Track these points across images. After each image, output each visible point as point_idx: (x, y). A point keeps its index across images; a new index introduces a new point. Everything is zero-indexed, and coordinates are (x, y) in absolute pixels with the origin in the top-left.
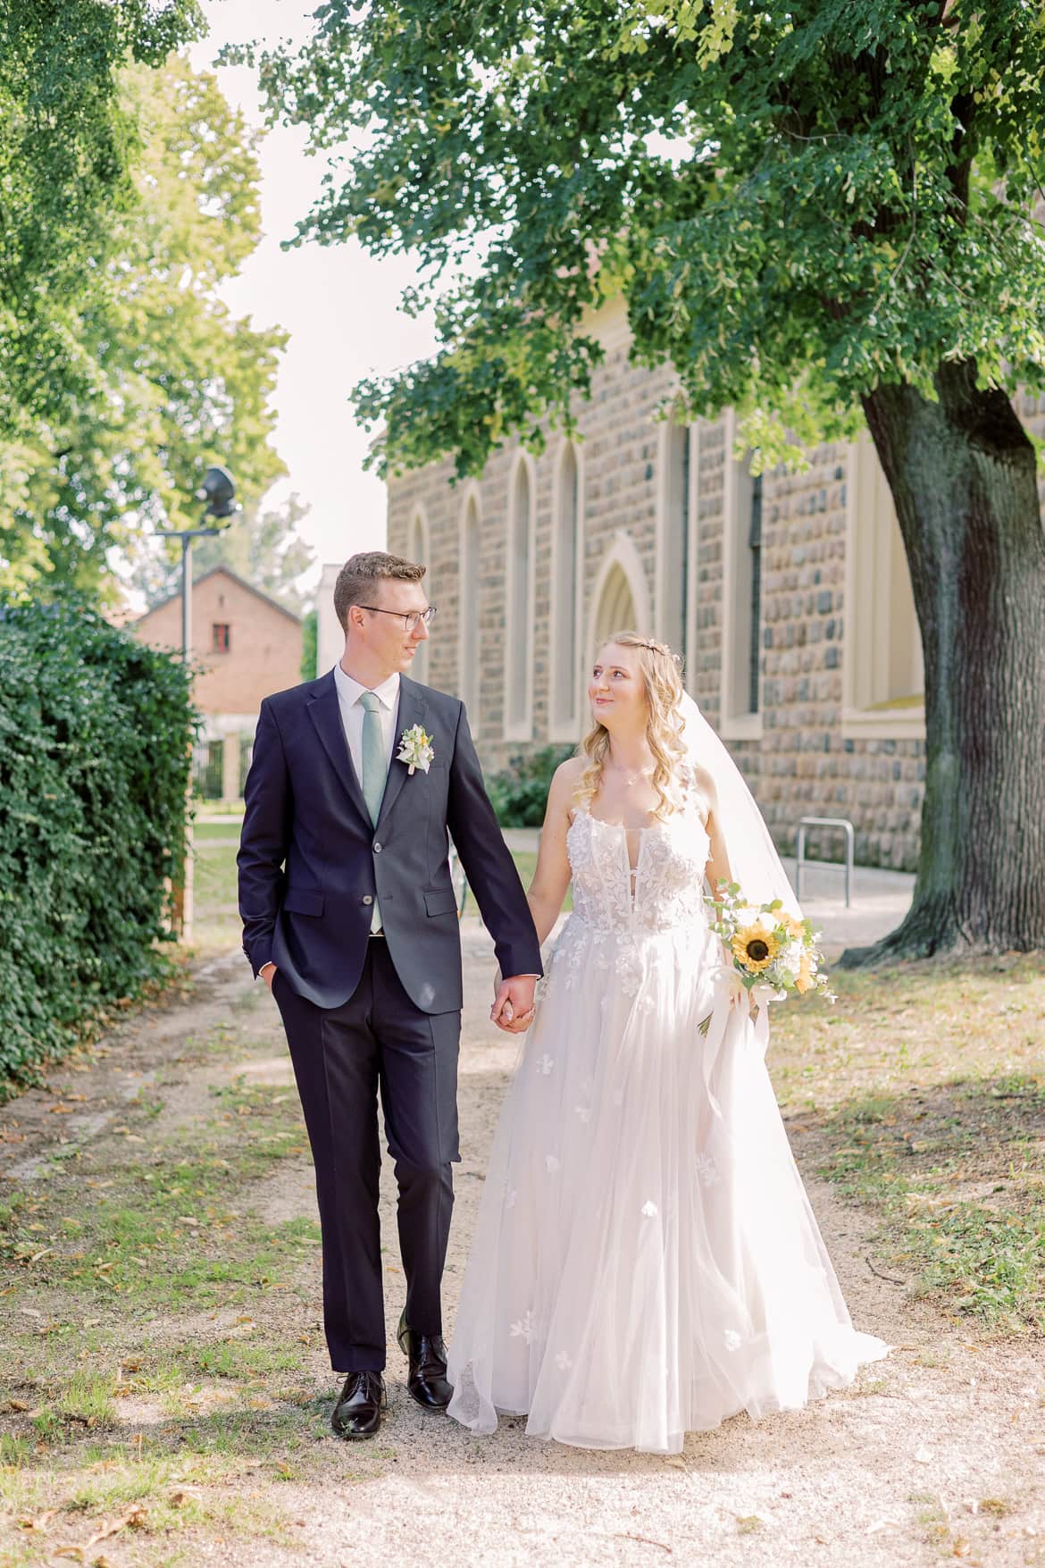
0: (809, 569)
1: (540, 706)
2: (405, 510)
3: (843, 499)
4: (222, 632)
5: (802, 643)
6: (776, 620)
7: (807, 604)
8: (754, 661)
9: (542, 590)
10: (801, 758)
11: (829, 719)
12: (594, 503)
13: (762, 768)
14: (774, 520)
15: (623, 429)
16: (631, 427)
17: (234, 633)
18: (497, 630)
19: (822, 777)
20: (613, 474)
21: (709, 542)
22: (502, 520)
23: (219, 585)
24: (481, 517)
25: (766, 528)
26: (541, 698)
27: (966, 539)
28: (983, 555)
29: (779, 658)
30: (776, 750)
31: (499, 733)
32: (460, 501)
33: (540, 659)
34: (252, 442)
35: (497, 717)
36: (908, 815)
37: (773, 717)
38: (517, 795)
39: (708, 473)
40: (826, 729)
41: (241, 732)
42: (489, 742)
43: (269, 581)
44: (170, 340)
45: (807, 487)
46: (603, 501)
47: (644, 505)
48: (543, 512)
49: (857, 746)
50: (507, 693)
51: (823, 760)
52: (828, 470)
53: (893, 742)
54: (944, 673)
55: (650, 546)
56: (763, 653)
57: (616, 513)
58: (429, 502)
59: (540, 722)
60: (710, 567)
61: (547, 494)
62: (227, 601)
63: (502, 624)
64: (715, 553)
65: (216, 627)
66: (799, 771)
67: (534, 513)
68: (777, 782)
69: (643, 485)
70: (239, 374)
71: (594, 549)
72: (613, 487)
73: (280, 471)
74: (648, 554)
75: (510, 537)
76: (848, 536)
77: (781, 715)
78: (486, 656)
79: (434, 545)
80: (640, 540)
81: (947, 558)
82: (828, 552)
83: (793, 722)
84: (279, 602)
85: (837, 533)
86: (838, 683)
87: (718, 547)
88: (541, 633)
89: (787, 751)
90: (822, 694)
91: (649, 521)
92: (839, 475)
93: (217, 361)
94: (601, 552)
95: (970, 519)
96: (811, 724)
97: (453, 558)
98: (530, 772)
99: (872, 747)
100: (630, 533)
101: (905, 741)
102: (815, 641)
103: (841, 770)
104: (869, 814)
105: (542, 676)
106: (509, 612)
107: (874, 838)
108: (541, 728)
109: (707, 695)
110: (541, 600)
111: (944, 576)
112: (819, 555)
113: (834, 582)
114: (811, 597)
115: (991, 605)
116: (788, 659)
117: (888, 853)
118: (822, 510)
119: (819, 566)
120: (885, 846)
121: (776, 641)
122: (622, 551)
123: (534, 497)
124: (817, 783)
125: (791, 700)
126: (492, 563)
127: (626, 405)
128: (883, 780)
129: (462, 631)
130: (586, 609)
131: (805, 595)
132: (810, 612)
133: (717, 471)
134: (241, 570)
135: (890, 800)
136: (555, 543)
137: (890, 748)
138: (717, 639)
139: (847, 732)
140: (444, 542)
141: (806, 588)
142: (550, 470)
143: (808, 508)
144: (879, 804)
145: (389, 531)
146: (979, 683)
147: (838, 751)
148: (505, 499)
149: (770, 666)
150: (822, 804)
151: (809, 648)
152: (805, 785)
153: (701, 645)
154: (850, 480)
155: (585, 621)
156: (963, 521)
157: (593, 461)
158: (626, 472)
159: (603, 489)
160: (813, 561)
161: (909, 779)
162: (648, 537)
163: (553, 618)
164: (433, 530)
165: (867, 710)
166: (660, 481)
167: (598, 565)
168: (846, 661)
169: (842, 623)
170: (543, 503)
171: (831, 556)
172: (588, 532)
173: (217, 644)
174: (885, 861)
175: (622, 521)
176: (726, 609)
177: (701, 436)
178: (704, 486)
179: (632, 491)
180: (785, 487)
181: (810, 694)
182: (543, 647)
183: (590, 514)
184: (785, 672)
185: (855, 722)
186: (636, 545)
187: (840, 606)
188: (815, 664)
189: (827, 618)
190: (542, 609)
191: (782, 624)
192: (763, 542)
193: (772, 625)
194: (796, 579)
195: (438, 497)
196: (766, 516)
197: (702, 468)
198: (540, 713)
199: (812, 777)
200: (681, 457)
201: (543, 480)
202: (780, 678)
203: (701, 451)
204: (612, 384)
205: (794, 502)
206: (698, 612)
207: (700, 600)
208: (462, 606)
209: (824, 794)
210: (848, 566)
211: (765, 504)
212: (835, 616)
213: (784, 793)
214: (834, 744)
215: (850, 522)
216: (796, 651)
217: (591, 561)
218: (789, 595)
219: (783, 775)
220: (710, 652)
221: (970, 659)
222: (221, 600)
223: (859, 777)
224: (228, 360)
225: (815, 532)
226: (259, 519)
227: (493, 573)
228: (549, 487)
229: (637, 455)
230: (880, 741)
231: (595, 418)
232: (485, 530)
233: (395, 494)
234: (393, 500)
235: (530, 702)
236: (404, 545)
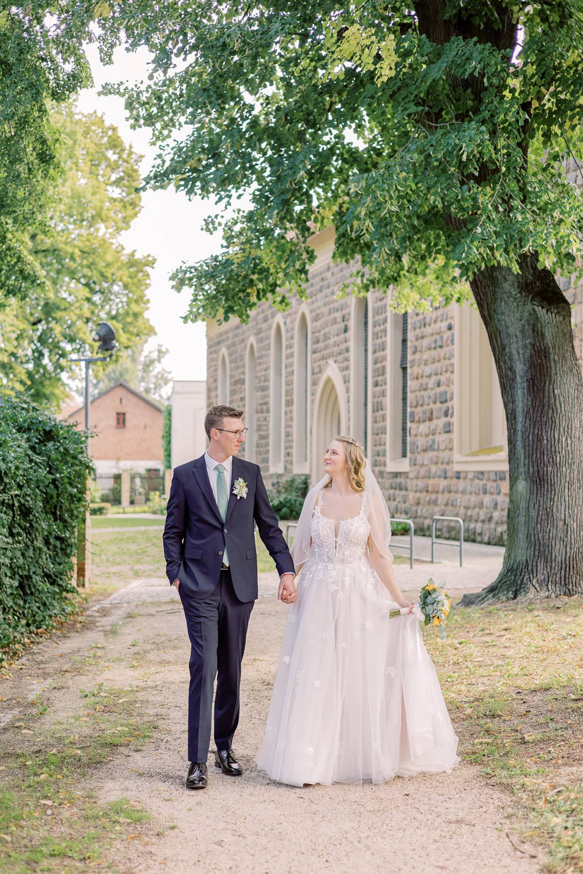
0: (434, 379)
1: (288, 454)
2: (216, 352)
3: (452, 340)
4: (121, 417)
5: (431, 419)
6: (416, 407)
7: (433, 397)
8: (404, 429)
9: (289, 393)
10: (431, 482)
11: (446, 461)
12: (316, 346)
13: (409, 488)
14: (414, 353)
15: (331, 306)
16: (336, 305)
17: (128, 417)
18: (265, 415)
19: (443, 492)
20: (326, 330)
21: (379, 365)
22: (267, 356)
23: (120, 392)
24: (256, 354)
25: (410, 357)
26: (289, 450)
27: (531, 357)
28: (541, 365)
29: (418, 428)
30: (417, 478)
31: (266, 469)
32: (245, 347)
33: (288, 430)
34: (136, 315)
35: (266, 460)
36: (491, 513)
37: (416, 459)
38: (276, 503)
39: (378, 329)
40: (444, 466)
41: (132, 470)
43: (147, 391)
44: (92, 264)
45: (432, 334)
46: (321, 345)
47: (343, 346)
48: (289, 351)
49: (462, 475)
50: (271, 448)
51: (443, 483)
52: (444, 325)
53: (482, 473)
54: (519, 434)
55: (347, 368)
56: (409, 424)
57: (328, 351)
58: (229, 347)
59: (289, 463)
60: (380, 379)
61: (291, 341)
62: (123, 401)
63: (268, 411)
64: (383, 371)
65: (118, 414)
66: (430, 489)
67: (284, 352)
68: (418, 495)
69: (342, 336)
70: (130, 280)
71: (317, 370)
72: (326, 337)
73: (151, 331)
74: (346, 372)
75: (272, 365)
76: (455, 361)
77: (419, 459)
78: (259, 428)
79: (231, 370)
80: (341, 365)
81: (520, 368)
82: (444, 369)
83: (426, 462)
84: (152, 401)
85: (449, 359)
86: (451, 441)
87: (384, 368)
88: (289, 415)
89: (423, 478)
90: (442, 447)
91: (346, 355)
92: (450, 328)
93: (118, 274)
94: (320, 372)
95: (533, 345)
96: (436, 463)
97: (242, 376)
98: (283, 490)
99: (470, 476)
100: (335, 362)
101: (489, 472)
102: (438, 418)
103: (453, 489)
104: (469, 512)
105: (290, 438)
106: (271, 405)
107: (472, 526)
108: (289, 466)
109: (378, 448)
110: (289, 398)
111: (518, 378)
112: (439, 371)
113: (448, 386)
114: (436, 394)
115: (547, 394)
116: (423, 428)
117: (480, 534)
118: (441, 347)
119: (439, 377)
120: (478, 530)
121: (416, 418)
122: (332, 371)
123: (284, 343)
124: (440, 496)
125: (425, 450)
126: (263, 378)
127: (333, 293)
128: (477, 494)
130: (313, 403)
131: (432, 393)
132: (435, 402)
133: (382, 327)
134: (132, 385)
135: (481, 505)
136: (295, 367)
137: (481, 477)
138: (384, 418)
139: (457, 468)
140: (237, 368)
141: (432, 389)
142: (293, 329)
143: (433, 346)
144: (475, 507)
145: (208, 363)
146: (539, 439)
147: (451, 478)
148: (269, 344)
149: (413, 432)
150: (443, 507)
151: (435, 421)
152: (433, 497)
153: (375, 421)
154: (456, 330)
155: (312, 409)
156: (529, 347)
157: (315, 323)
158: (334, 329)
159: (321, 339)
160: (436, 374)
161: (491, 494)
162: (346, 364)
163: (295, 408)
164: (231, 362)
165: (467, 455)
166: (351, 333)
167: (319, 379)
168: (455, 428)
169: (453, 408)
170: (290, 347)
171: (446, 372)
172: (314, 361)
173: (118, 423)
174: (479, 539)
175: (332, 355)
176: (388, 401)
177: (374, 309)
178: (376, 336)
179: (336, 339)
180: (420, 336)
181: (436, 447)
182: (290, 423)
183: (314, 352)
184: (421, 436)
185: (461, 461)
186: (339, 368)
187: (452, 399)
188: (438, 431)
189: (445, 405)
190: (289, 403)
191: (419, 409)
192: (408, 365)
193: (413, 409)
194: (427, 384)
195: (234, 344)
196: (409, 351)
197: (374, 326)
198: (288, 458)
199: (437, 492)
200: (363, 320)
201: (289, 334)
202: (419, 438)
203: (374, 317)
204: (325, 283)
205: (425, 342)
206: (373, 403)
207: (374, 397)
209: (444, 502)
210: (455, 377)
211: (409, 344)
212: (449, 404)
213: (422, 502)
214: (449, 474)
215: (456, 353)
216: (427, 423)
217: (315, 376)
218: (423, 393)
219: (421, 491)
220: (380, 425)
221: (534, 425)
222: (121, 400)
223: (464, 492)
224: (124, 274)
225: (437, 359)
226: (142, 359)
227: (263, 384)
228: (292, 338)
229: (339, 320)
230: (475, 472)
231: (317, 300)
232: (259, 361)
233: (211, 343)
234: (210, 347)
235: (283, 452)
236: (216, 370)
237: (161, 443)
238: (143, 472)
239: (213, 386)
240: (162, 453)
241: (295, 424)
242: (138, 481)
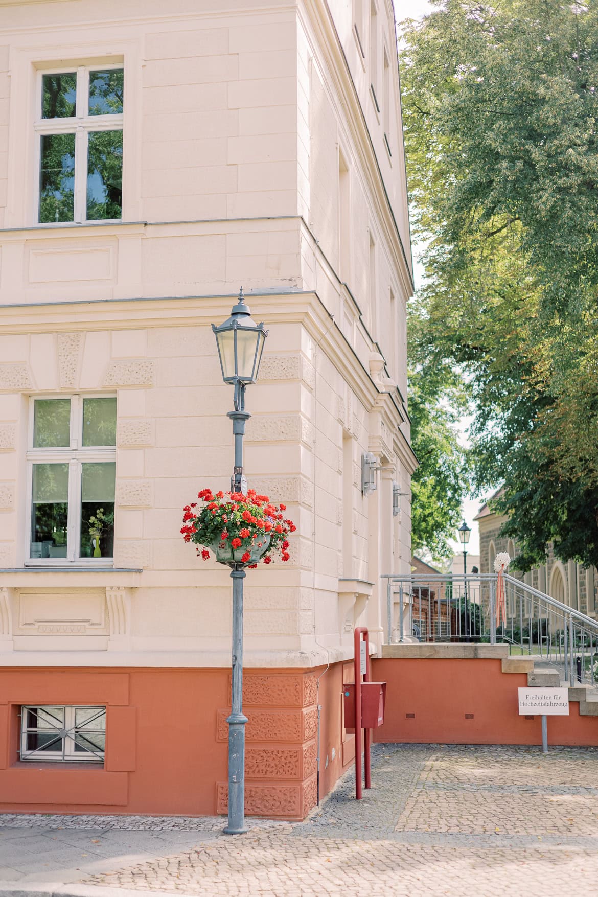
1: (536, 607)
2: (487, 542)
24: (514, 547)
32: (507, 541)
50: (525, 603)
58: (495, 540)
59: (536, 612)
94: (552, 563)
109: (583, 605)
110: (535, 575)
130: (549, 579)
149: (597, 598)
163: (539, 581)
164: (497, 549)
167: (552, 567)
190: (535, 579)
193: (596, 587)
220: (583, 593)
232: (516, 552)
233: (483, 536)
234: (482, 538)
236: (487, 553)
239: (485, 562)
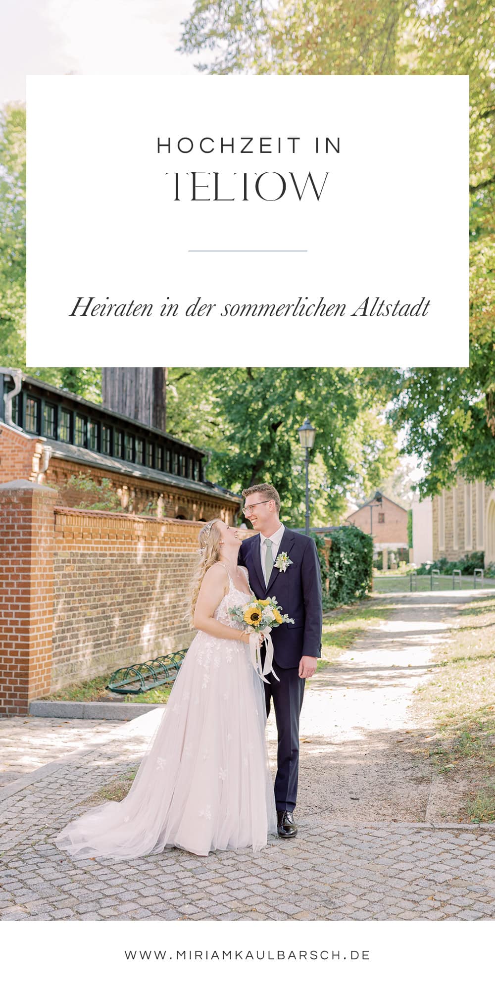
1: (474, 540)
4: (382, 516)
9: (474, 506)
17: (386, 516)
18: (462, 517)
26: (475, 538)
31: (463, 548)
33: (474, 526)
35: (463, 543)
38: (466, 566)
41: (388, 548)
42: (461, 551)
50: (466, 536)
59: (475, 544)
62: (383, 506)
63: (464, 516)
65: (380, 514)
71: (487, 495)
78: (460, 525)
88: (474, 518)
94: (489, 495)
105: (475, 531)
106: (466, 512)
108: (475, 546)
110: (474, 509)
129: (454, 517)
130: (485, 511)
136: (477, 492)
155: (485, 515)
163: (477, 514)
167: (488, 499)
173: (380, 520)
182: (474, 523)
190: (474, 512)
198: (474, 542)
208: (454, 509)
217: (486, 498)
227: (461, 500)
235: (472, 538)
237: (407, 532)
238: (395, 550)
240: (407, 540)
241: (477, 523)
242: (393, 556)
